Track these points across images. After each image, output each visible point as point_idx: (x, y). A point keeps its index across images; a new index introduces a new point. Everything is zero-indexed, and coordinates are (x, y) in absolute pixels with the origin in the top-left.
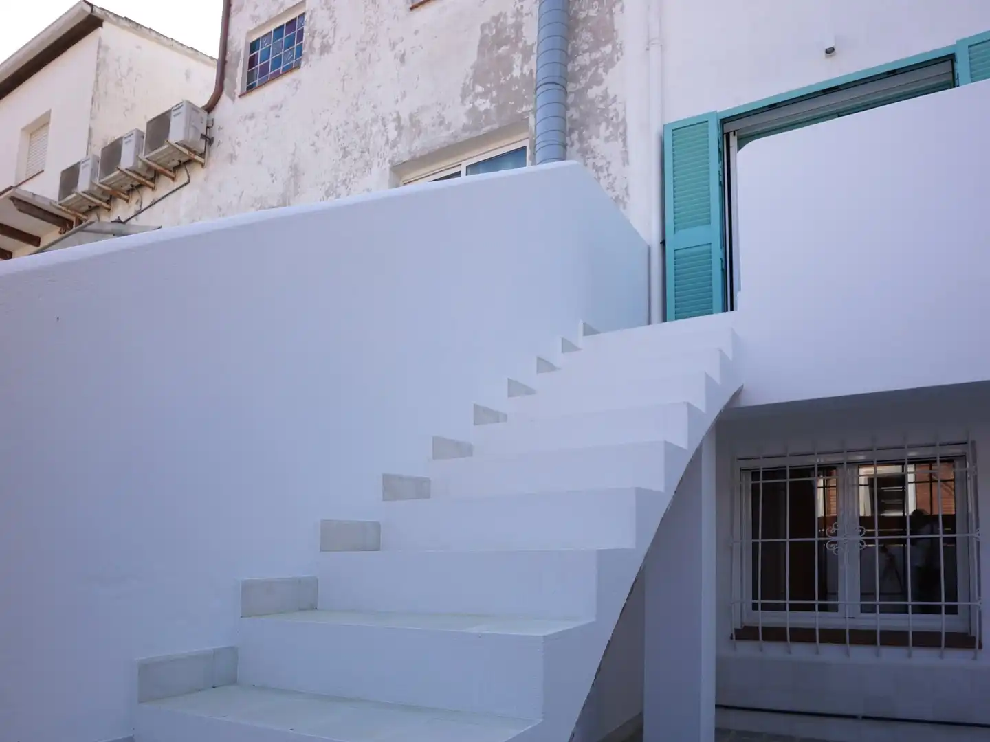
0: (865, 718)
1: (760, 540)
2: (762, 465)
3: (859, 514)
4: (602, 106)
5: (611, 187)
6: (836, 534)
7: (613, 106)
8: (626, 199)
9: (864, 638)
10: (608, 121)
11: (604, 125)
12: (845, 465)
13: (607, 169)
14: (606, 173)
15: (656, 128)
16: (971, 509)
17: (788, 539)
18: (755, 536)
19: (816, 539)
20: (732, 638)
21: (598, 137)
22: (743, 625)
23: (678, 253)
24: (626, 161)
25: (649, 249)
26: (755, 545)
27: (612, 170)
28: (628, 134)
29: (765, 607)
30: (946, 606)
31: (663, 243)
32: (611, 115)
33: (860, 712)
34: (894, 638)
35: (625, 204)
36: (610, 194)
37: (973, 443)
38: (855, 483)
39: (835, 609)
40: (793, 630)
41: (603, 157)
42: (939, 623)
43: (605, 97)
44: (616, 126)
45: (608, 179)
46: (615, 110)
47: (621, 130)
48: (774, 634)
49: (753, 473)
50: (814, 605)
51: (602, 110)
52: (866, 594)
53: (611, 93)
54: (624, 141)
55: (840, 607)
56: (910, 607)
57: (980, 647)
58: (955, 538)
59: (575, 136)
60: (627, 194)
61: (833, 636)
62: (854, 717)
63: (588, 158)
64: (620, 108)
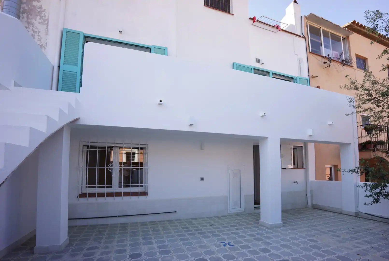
0: (119, 216)
1: (88, 167)
2: (89, 144)
3: (119, 161)
4: (39, 10)
5: (40, 40)
6: (112, 166)
7: (44, 13)
8: (46, 47)
9: (118, 194)
10: (41, 17)
11: (39, 17)
12: (115, 147)
13: (39, 33)
14: (38, 35)
15: (60, 28)
16: (147, 161)
17: (97, 167)
18: (87, 166)
19: (106, 167)
20: (78, 197)
21: (36, 20)
22: (82, 193)
23: (64, 72)
24: (47, 34)
25: (53, 67)
26: (87, 168)
27: (40, 34)
28: (49, 25)
29: (89, 187)
30: (140, 185)
31: (59, 67)
32: (42, 15)
33: (117, 215)
34: (127, 194)
35: (45, 49)
36: (38, 42)
37: (148, 145)
38: (118, 152)
39: (111, 187)
40: (98, 193)
41: (37, 28)
42: (139, 189)
43: (40, 7)
44: (44, 20)
45: (39, 37)
46: (44, 14)
47: (46, 22)
48: (92, 195)
49: (87, 147)
50: (104, 186)
51: (39, 12)
52: (120, 183)
53: (44, 7)
54: (47, 27)
55: (113, 187)
56: (131, 186)
57: (148, 195)
58: (143, 168)
59: (25, 15)
60: (47, 46)
61: (110, 195)
62: (116, 216)
63: (30, 26)
64: (47, 14)
